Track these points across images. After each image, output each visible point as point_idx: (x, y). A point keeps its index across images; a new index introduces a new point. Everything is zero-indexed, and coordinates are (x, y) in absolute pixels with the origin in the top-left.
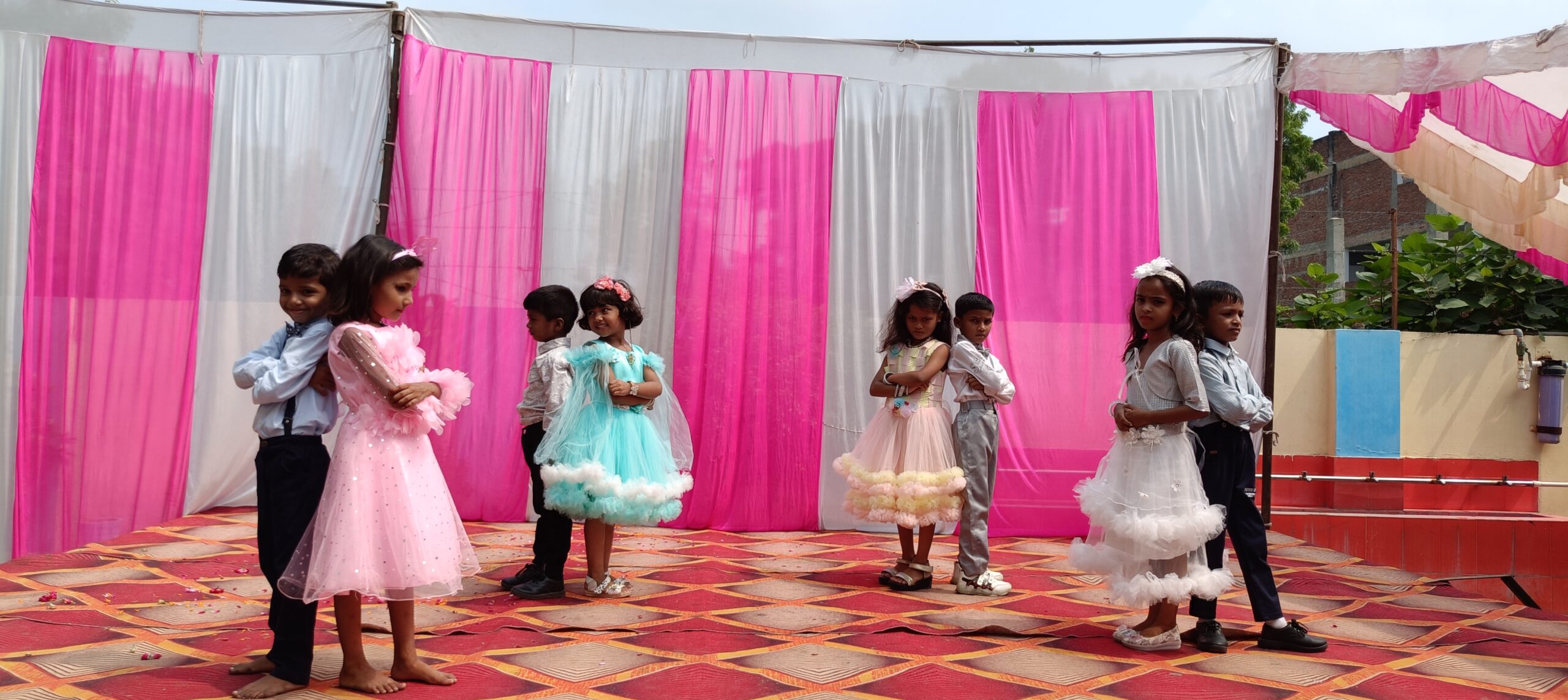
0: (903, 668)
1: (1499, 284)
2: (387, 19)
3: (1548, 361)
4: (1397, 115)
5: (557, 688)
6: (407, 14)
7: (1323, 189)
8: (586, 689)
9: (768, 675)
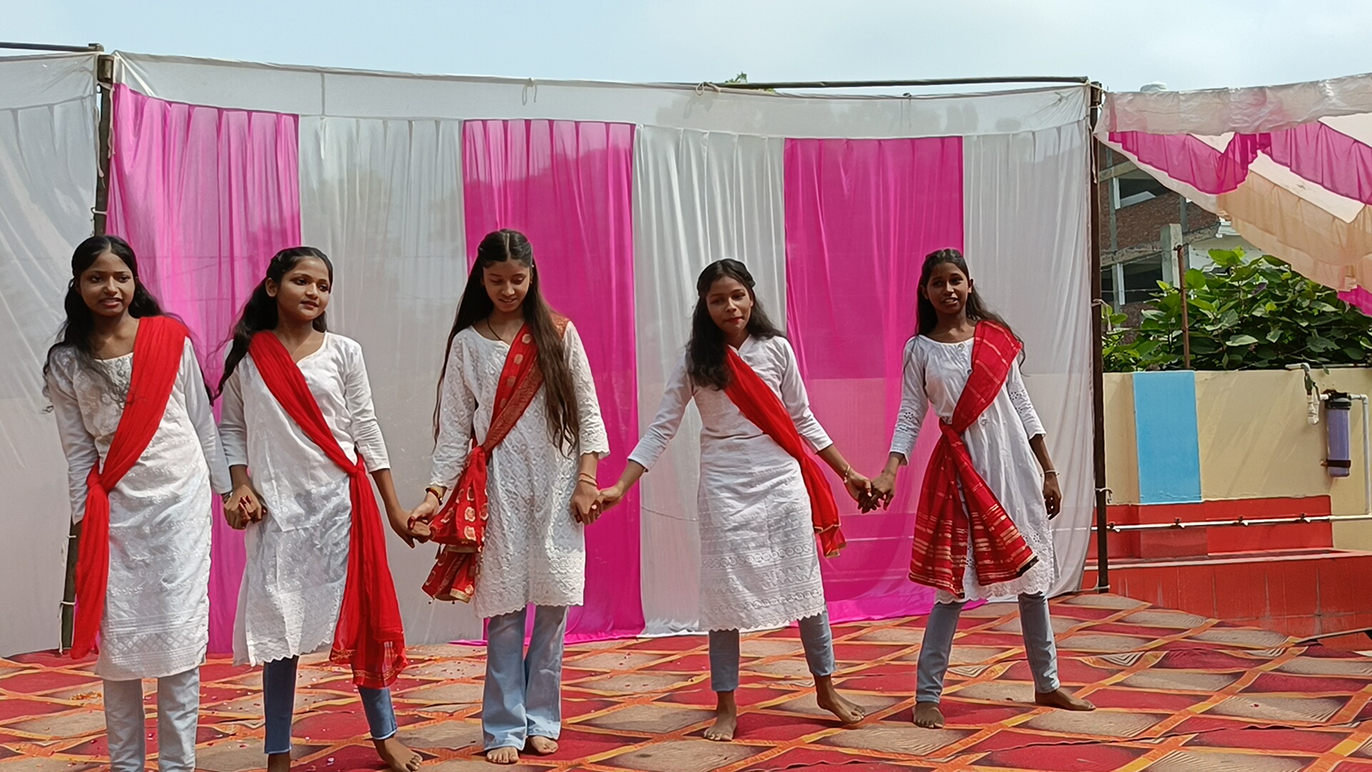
1: (1284, 318)
2: (91, 65)
3: (1334, 394)
4: (1219, 155)
6: (117, 58)
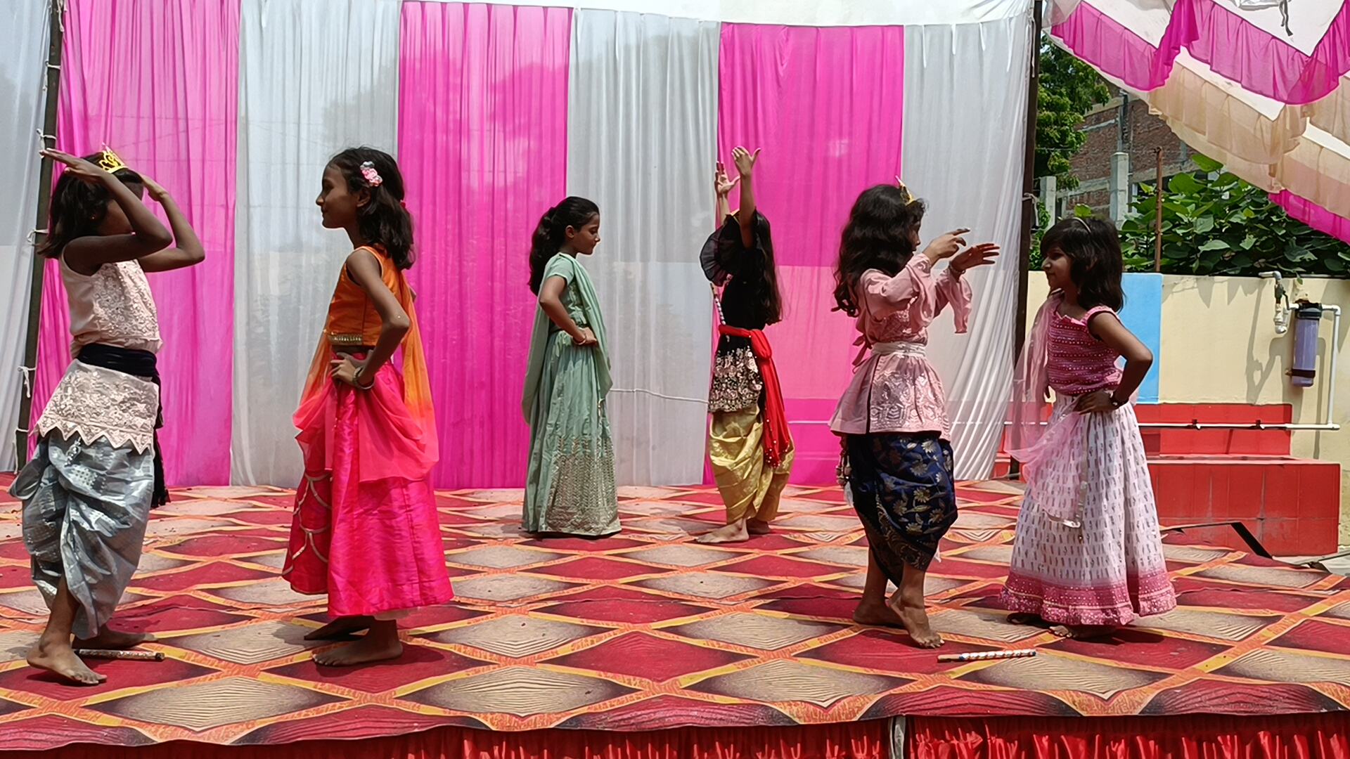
0: (606, 638)
1: (1260, 226)
3: (1305, 304)
4: (1154, 50)
5: (225, 671)
7: (1113, 121)
8: (257, 671)
9: (460, 650)
